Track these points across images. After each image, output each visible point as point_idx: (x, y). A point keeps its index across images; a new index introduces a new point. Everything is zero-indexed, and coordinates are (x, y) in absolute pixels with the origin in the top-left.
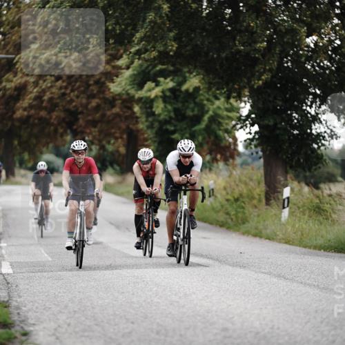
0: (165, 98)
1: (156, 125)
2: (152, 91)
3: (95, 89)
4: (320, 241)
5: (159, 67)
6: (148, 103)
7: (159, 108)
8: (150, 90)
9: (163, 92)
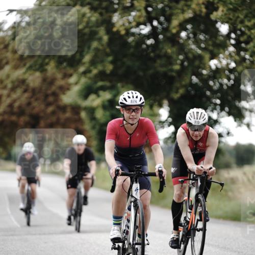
0: (104, 107)
2: (95, 101)
5: (100, 84)
6: (91, 111)
7: (100, 114)
9: (103, 102)
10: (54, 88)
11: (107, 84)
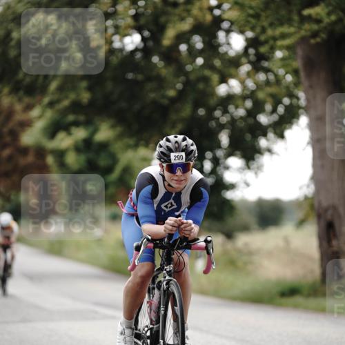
2: (64, 141)
5: (71, 118)
6: (60, 155)
7: (72, 159)
10: (11, 125)
11: (82, 118)
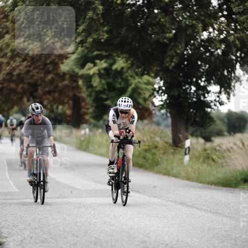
0: (100, 75)
1: (94, 94)
2: (91, 69)
3: (50, 67)
4: (212, 179)
5: (96, 53)
6: (88, 79)
7: (96, 82)
8: (89, 69)
9: (99, 70)
11: (104, 53)
